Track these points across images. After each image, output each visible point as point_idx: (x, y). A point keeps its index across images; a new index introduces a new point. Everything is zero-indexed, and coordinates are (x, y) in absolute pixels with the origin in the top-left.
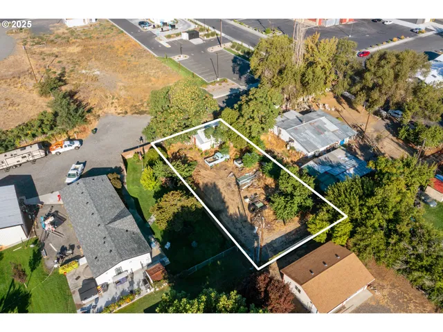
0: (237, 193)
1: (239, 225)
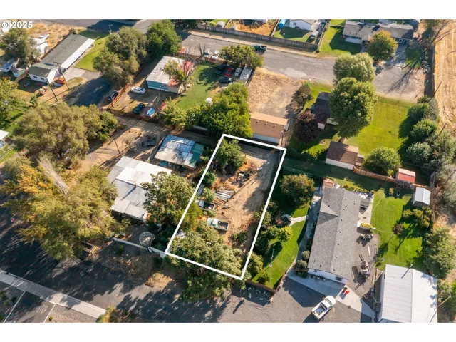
1: (264, 177)
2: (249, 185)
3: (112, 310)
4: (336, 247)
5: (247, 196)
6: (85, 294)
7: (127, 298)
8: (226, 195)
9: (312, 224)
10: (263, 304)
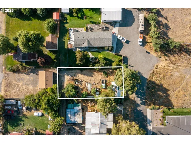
0: (86, 80)
1: (74, 73)
2: (80, 78)
3: (147, 107)
4: (101, 38)
5: (86, 77)
6: (145, 119)
7: (141, 104)
8: (89, 86)
9: (91, 49)
10: (127, 58)
